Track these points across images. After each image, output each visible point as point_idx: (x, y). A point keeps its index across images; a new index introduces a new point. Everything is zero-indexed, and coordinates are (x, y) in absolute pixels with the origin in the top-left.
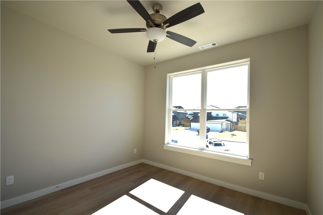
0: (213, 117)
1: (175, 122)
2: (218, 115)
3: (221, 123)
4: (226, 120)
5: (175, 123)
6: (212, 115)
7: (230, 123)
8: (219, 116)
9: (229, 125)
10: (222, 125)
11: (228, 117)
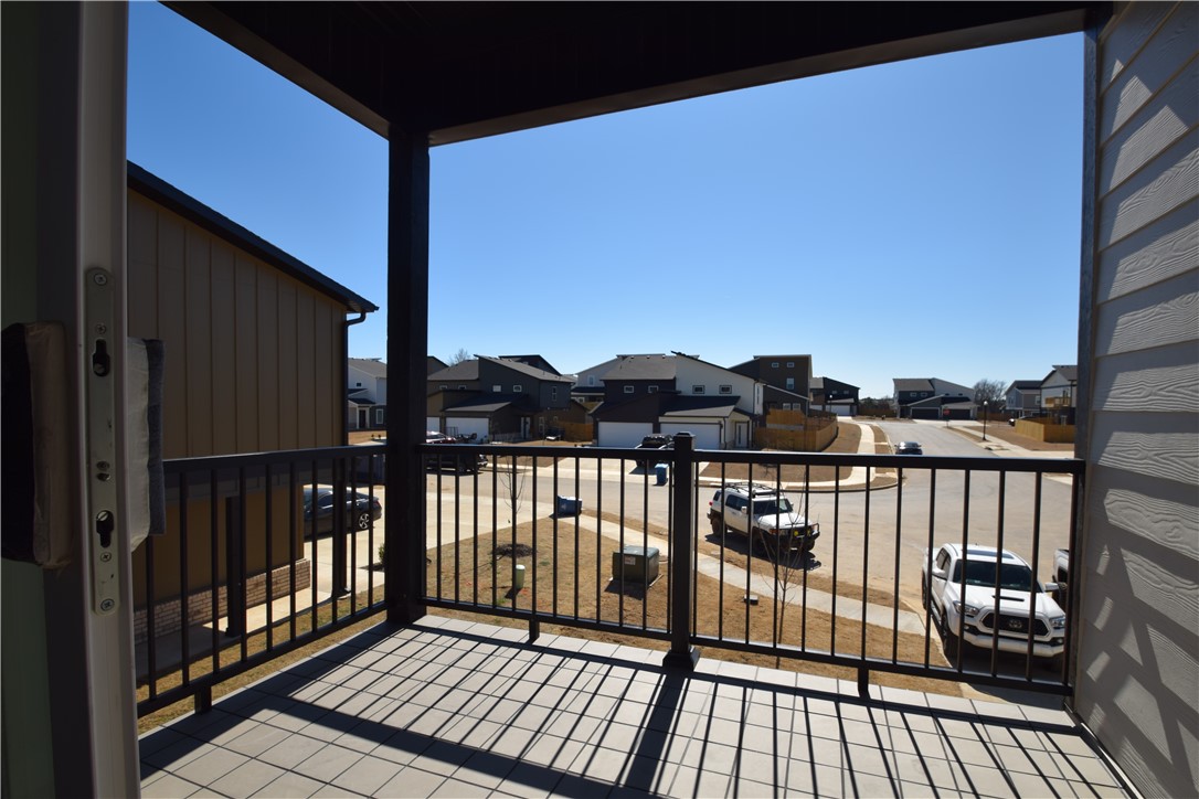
0: (684, 397)
1: (528, 419)
2: (698, 389)
3: (716, 420)
4: (735, 410)
5: (528, 426)
6: (678, 388)
7: (747, 418)
8: (707, 394)
9: (744, 427)
10: (721, 427)
11: (739, 397)
